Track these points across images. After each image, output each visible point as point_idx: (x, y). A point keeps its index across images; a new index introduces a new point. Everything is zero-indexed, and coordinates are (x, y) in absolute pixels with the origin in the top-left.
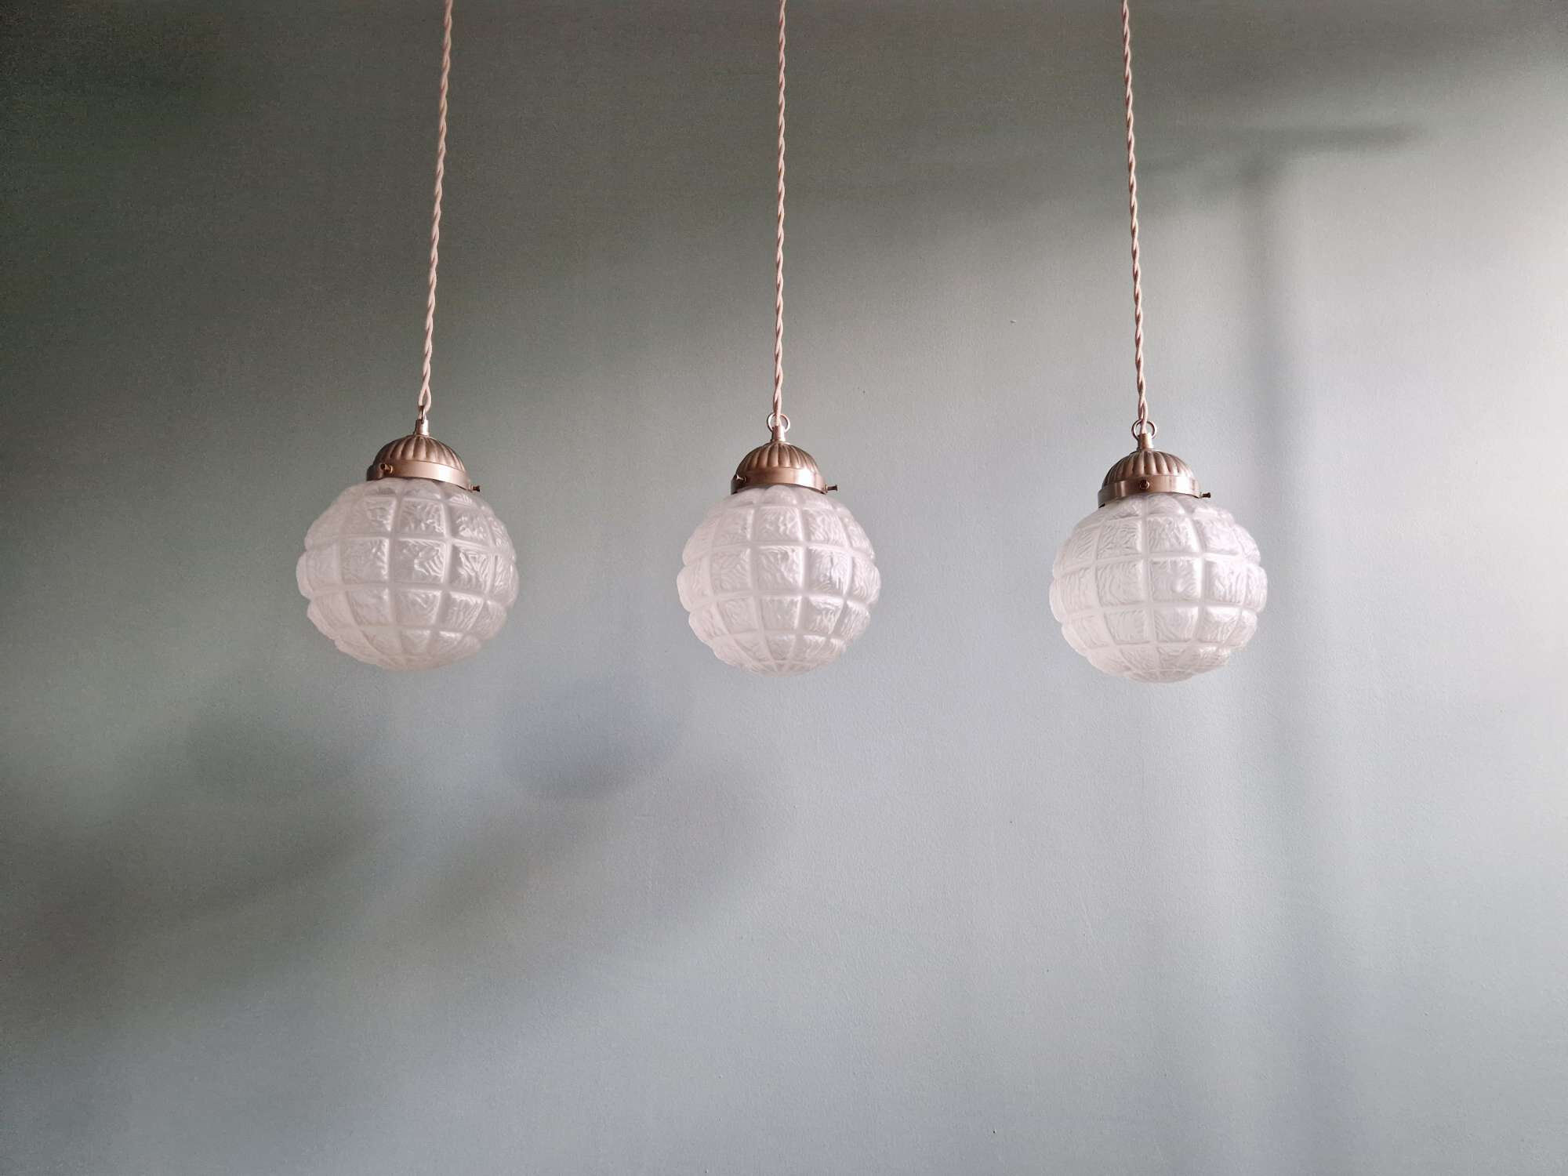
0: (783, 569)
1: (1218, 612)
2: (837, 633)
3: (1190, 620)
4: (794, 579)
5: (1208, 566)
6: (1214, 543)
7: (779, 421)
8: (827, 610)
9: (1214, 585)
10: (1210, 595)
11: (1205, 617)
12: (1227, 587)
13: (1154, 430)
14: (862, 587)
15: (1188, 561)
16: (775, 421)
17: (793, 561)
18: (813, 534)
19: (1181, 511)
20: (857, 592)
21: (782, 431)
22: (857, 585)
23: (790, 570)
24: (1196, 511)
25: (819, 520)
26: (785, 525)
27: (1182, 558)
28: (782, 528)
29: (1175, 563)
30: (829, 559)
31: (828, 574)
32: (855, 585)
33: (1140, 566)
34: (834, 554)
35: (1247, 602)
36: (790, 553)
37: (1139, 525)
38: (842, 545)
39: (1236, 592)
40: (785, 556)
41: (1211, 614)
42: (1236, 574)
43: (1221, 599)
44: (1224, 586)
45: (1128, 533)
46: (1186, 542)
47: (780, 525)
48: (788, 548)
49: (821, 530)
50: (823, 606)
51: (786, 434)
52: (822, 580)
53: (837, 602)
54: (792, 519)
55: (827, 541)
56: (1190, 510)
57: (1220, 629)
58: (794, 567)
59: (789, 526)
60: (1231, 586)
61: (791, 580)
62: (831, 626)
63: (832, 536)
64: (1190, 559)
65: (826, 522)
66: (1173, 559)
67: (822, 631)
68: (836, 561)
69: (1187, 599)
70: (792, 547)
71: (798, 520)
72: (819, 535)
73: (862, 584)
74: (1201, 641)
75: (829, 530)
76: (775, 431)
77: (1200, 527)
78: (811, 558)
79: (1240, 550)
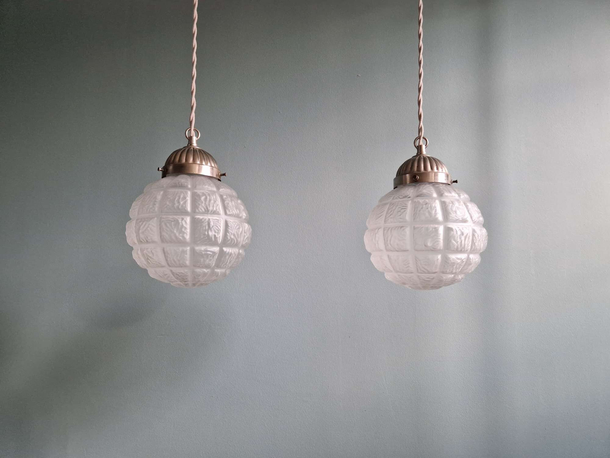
0: (175, 231)
1: (453, 257)
2: (218, 266)
3: (436, 262)
4: (183, 237)
5: (448, 230)
6: (453, 215)
7: (193, 133)
8: (208, 255)
9: (451, 241)
10: (448, 247)
11: (446, 260)
12: (459, 243)
13: (427, 143)
14: (232, 239)
15: (435, 228)
16: (191, 133)
17: (183, 225)
18: (198, 208)
19: (435, 195)
20: (229, 242)
21: (195, 139)
22: (229, 238)
23: (181, 232)
24: (444, 195)
25: (203, 198)
26: (179, 202)
27: (432, 226)
28: (177, 204)
29: (427, 229)
30: (207, 223)
31: (206, 233)
32: (227, 238)
33: (408, 231)
34: (211, 220)
35: (472, 250)
36: (180, 221)
37: (409, 204)
38: (218, 214)
39: (465, 245)
40: (177, 222)
41: (449, 258)
42: (465, 235)
43: (455, 250)
44: (457, 242)
45: (402, 209)
46: (435, 216)
47: (176, 202)
48: (179, 218)
49: (203, 205)
50: (203, 253)
51: (197, 141)
52: (202, 237)
53: (216, 249)
54: (185, 198)
55: (207, 211)
56: (440, 194)
57: (455, 267)
58: (183, 230)
59: (182, 203)
60: (461, 242)
61: (181, 238)
62: (213, 263)
63: (211, 208)
64: (436, 226)
65: (208, 199)
66: (427, 226)
67: (207, 267)
68: (212, 224)
69: (434, 250)
70: (182, 217)
71: (189, 199)
72: (202, 208)
73: (232, 237)
74: (443, 273)
75: (209, 205)
76: (190, 139)
77: (445, 206)
78: (195, 223)
79: (469, 219)
